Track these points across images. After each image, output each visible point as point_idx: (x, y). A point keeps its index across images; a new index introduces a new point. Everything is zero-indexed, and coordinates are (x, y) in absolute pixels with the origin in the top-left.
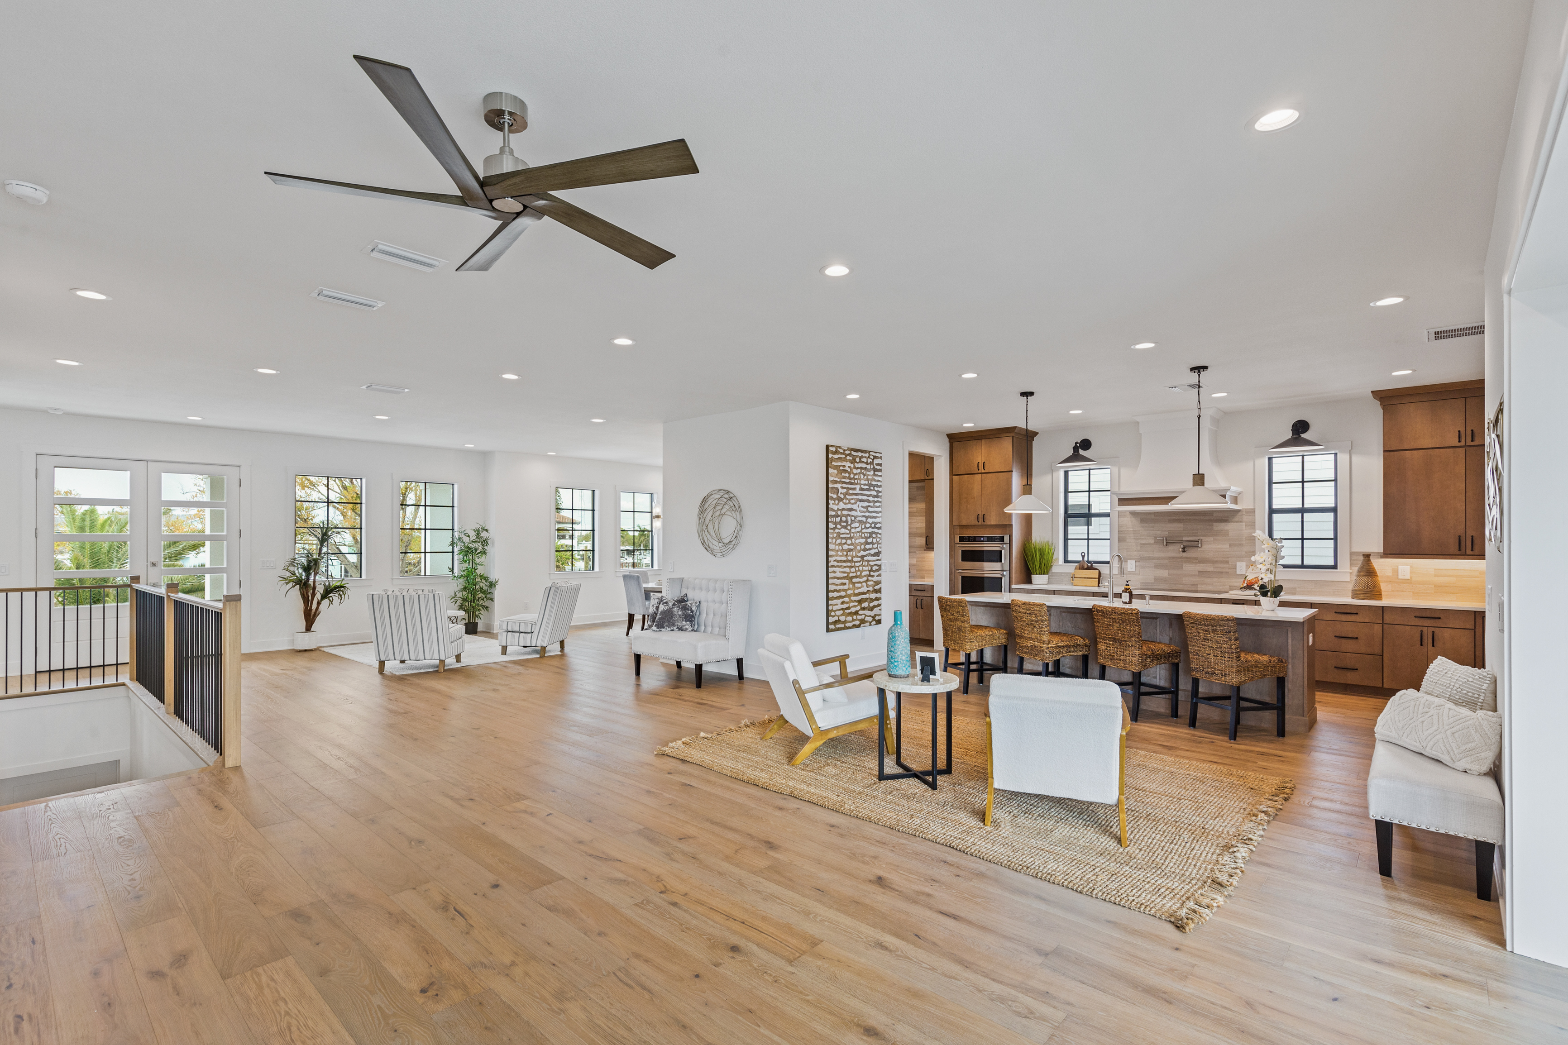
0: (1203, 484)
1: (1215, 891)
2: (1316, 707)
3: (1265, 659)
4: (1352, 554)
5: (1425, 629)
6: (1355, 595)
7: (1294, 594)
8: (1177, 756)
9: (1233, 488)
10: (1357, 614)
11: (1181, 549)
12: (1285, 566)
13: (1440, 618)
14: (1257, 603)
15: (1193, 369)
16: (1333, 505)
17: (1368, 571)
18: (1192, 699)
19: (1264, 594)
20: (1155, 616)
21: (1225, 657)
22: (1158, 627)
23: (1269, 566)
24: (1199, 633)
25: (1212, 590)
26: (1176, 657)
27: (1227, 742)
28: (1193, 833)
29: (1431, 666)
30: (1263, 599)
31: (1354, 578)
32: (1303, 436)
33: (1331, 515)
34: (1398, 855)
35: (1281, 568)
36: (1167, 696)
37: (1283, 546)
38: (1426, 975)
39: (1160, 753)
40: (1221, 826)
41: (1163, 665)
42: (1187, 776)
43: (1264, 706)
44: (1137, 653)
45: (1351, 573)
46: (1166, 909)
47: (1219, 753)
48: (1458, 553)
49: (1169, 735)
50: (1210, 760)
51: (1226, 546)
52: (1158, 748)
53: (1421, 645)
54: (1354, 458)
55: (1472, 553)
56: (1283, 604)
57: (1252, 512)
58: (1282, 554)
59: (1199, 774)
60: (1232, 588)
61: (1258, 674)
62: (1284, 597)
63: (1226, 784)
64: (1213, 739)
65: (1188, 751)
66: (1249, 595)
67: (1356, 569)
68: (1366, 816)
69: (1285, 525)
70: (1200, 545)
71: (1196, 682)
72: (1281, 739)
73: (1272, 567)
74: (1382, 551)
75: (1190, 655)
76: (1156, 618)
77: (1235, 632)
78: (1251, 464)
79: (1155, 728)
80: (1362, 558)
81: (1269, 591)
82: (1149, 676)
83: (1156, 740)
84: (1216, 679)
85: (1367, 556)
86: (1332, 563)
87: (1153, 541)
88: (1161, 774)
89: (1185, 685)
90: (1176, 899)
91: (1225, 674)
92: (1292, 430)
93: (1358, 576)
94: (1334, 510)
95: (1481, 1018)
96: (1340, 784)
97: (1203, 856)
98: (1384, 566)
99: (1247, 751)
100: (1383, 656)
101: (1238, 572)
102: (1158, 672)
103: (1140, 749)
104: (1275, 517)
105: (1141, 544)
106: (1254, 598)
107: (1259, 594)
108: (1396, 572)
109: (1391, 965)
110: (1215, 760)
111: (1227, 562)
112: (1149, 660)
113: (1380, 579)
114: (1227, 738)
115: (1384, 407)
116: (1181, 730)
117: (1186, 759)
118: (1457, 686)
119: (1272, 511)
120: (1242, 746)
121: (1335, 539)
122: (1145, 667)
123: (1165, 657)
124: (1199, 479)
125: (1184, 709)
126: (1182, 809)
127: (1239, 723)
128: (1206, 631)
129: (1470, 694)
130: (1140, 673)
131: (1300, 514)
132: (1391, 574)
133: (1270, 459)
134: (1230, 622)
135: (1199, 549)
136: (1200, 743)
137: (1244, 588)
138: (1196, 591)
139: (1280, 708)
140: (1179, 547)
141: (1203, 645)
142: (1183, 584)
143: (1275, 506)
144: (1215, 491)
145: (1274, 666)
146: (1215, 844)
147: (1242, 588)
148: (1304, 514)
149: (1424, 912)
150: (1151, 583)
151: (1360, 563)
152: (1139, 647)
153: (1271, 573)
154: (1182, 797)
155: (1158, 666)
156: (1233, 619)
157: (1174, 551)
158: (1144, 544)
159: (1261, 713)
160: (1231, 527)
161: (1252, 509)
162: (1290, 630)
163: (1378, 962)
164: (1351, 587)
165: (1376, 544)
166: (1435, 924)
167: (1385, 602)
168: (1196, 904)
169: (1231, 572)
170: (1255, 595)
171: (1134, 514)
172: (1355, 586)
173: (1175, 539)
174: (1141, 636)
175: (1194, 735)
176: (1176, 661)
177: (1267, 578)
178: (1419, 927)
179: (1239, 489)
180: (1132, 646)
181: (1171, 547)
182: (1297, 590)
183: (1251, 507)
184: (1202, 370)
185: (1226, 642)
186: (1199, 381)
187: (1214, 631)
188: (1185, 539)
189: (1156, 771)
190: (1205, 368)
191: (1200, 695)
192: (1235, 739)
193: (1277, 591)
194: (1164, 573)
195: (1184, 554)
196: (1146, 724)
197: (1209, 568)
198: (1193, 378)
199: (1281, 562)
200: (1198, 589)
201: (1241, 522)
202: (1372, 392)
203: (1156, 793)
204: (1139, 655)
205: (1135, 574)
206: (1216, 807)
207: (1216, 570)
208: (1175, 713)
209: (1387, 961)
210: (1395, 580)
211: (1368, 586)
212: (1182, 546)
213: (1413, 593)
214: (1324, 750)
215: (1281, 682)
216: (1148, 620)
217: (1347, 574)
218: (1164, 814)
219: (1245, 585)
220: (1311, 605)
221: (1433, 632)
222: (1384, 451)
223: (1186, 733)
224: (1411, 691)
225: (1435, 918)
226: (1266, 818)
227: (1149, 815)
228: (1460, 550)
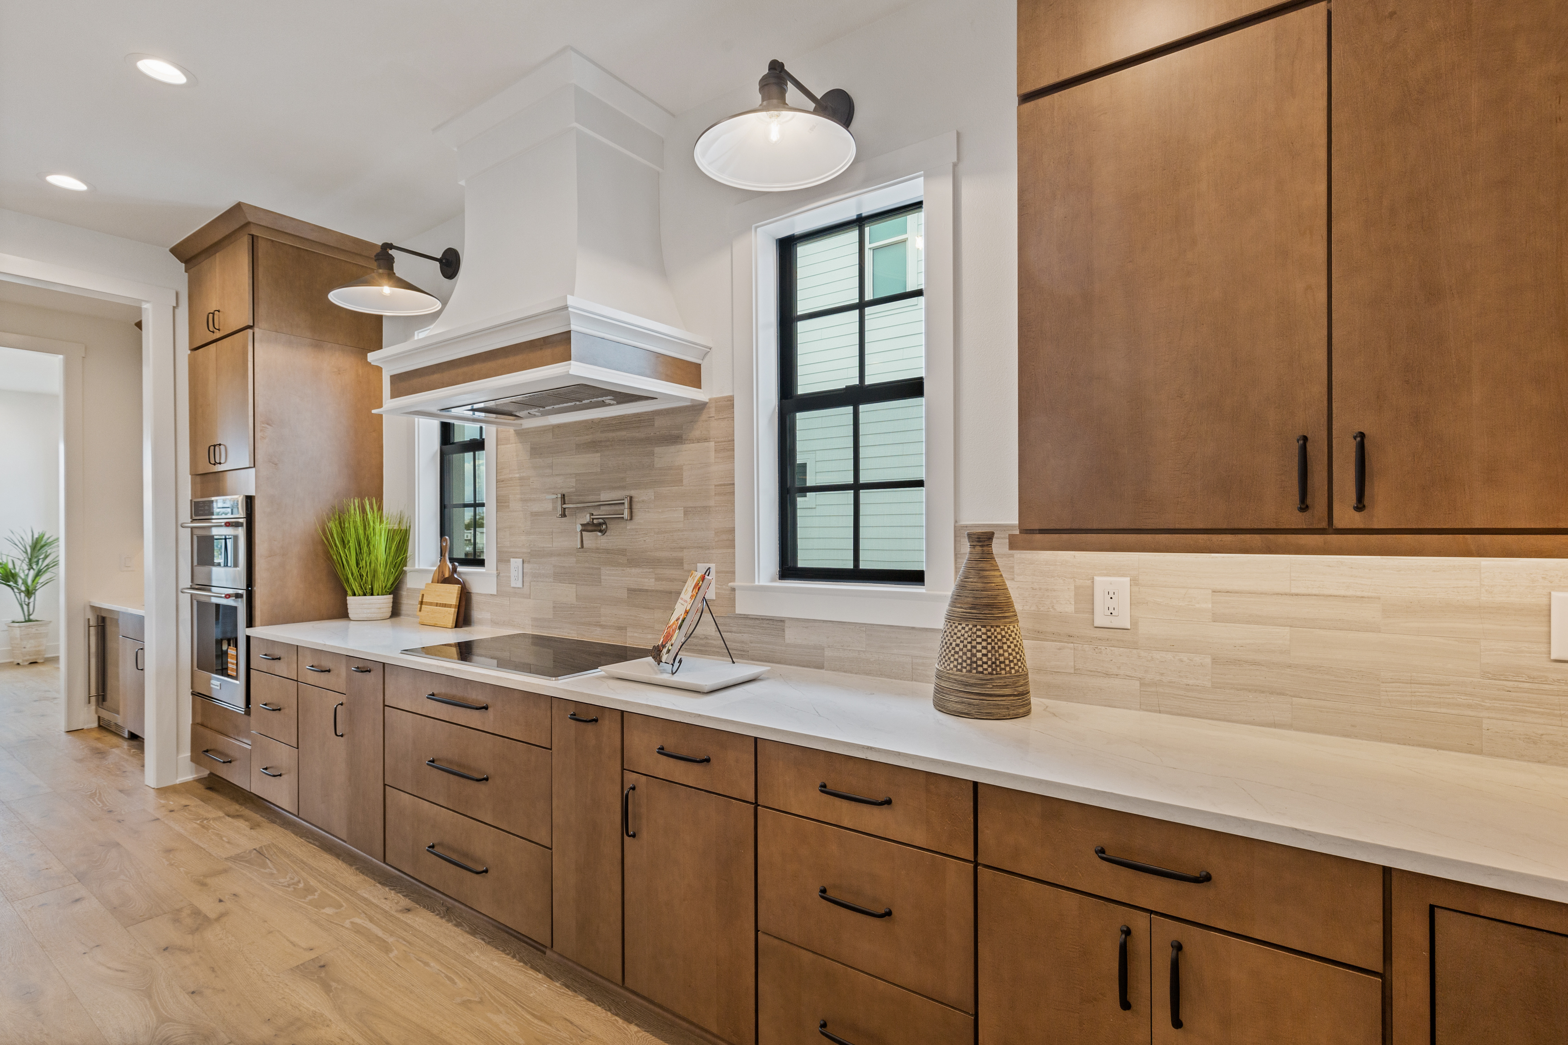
5: (1140, 923)
10: (889, 802)
48: (1297, 519)
51: (678, 515)
53: (1126, 1005)
55: (1357, 520)
57: (729, 407)
70: (631, 513)
74: (1019, 518)
85: (984, 539)
104: (799, 419)
105: (532, 514)
108: (1087, 599)
111: (679, 561)
119: (791, 406)
131: (852, 408)
132: (1070, 608)
135: (630, 525)
148: (862, 406)
158: (536, 514)
160: (687, 458)
161: (728, 399)
183: (727, 392)
195: (605, 540)
201: (707, 441)
205: (523, 596)
207: (659, 584)
210: (1085, 630)
221: (1178, 947)
228: (1304, 507)
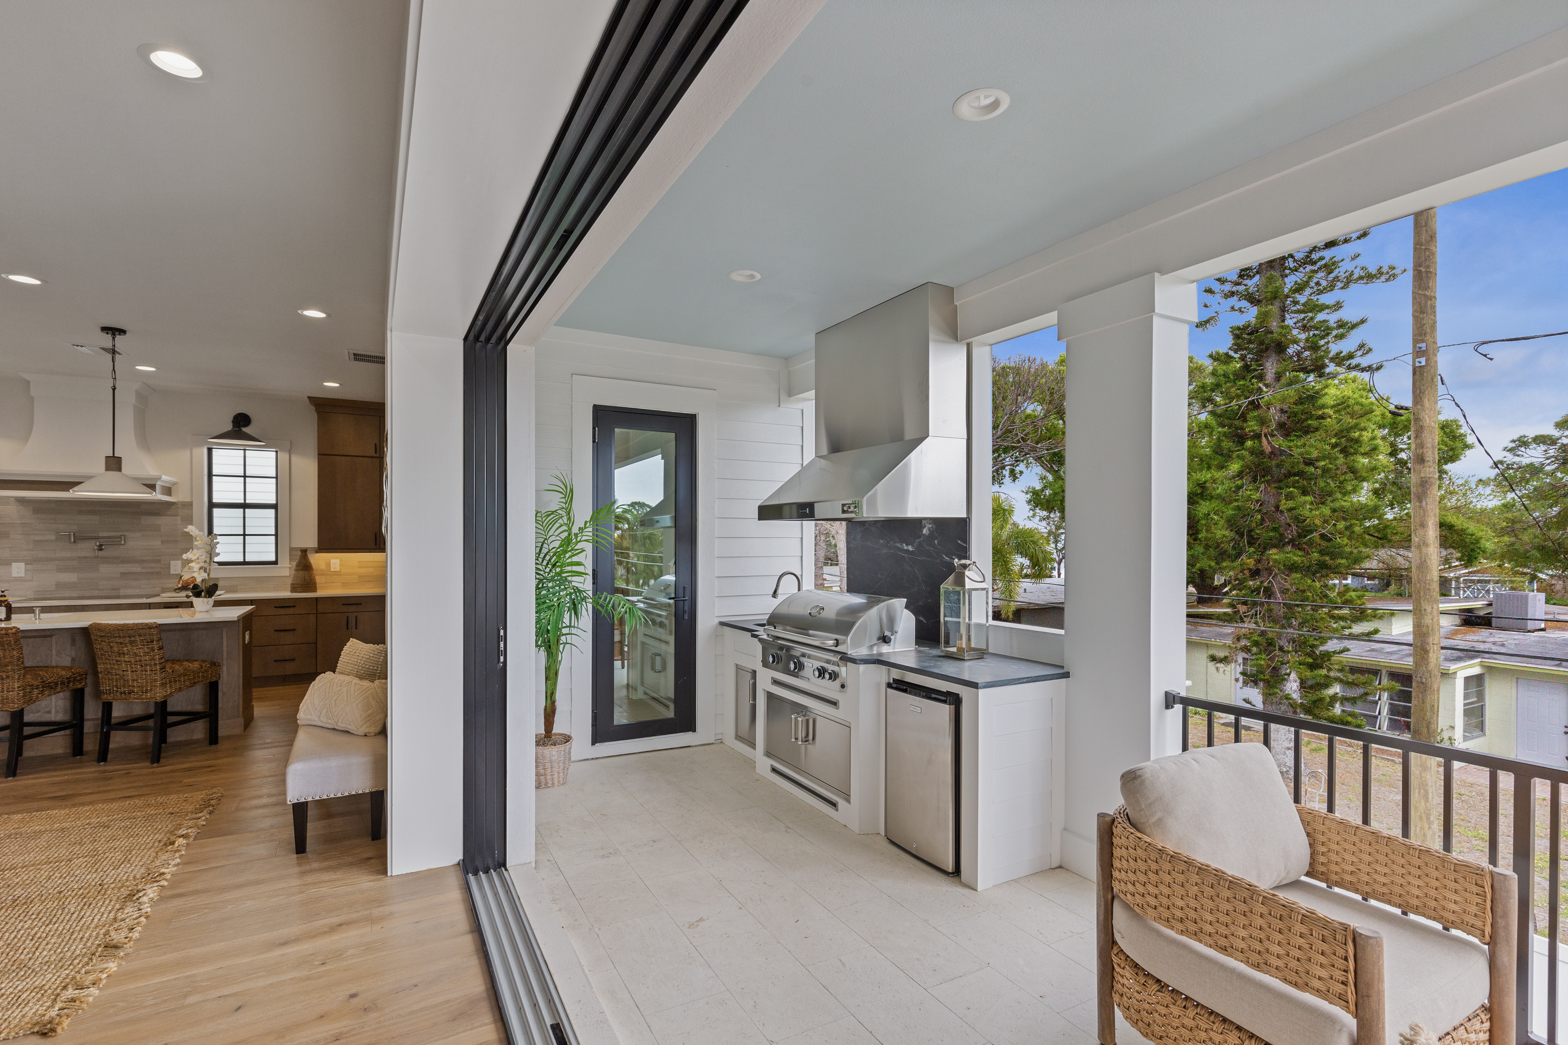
0: (119, 469)
1: (107, 958)
2: (253, 706)
3: (195, 666)
4: (291, 549)
5: (350, 615)
6: (294, 590)
7: (235, 591)
8: (74, 805)
9: (164, 477)
10: (294, 606)
11: (96, 547)
12: (221, 564)
13: (360, 604)
14: (190, 605)
15: (105, 329)
16: (274, 502)
17: (304, 566)
18: (102, 728)
19: (198, 595)
20: (48, 633)
21: (146, 671)
22: (54, 647)
23: (202, 564)
24: (111, 647)
25: (140, 593)
26: (80, 681)
27: (147, 768)
28: (84, 898)
29: (345, 648)
30: (195, 600)
31: (294, 572)
32: (244, 429)
33: (272, 512)
34: (313, 829)
35: (217, 566)
36: (68, 732)
37: (218, 543)
38: (325, 933)
39: (48, 809)
40: (126, 872)
41: (61, 694)
42: (86, 827)
43: (193, 716)
44: (16, 685)
45: (290, 568)
46: (27, 1019)
47: (135, 784)
48: (375, 547)
49: (60, 783)
50: (122, 796)
51: (157, 543)
52: (45, 803)
53: (347, 628)
54: (293, 458)
56: (219, 604)
57: (189, 505)
58: (217, 551)
59: (105, 818)
60: (164, 590)
61: (187, 683)
62: (221, 594)
63: (140, 819)
64: (130, 769)
65: (91, 793)
66: (181, 597)
67: (295, 563)
68: (284, 803)
69: (224, 520)
70: (123, 542)
71: (107, 708)
72: (214, 747)
73: (206, 565)
74: (316, 546)
75: (100, 675)
76: (51, 636)
77: (159, 640)
78: (188, 453)
79: (44, 778)
80: (299, 553)
81: (202, 591)
82: (39, 712)
83: (44, 793)
84: (135, 698)
85: (304, 551)
86: (273, 559)
87: (53, 538)
88: (45, 837)
89: (92, 711)
90: (45, 998)
91: (147, 690)
92: (233, 422)
93: (296, 570)
94: (275, 507)
95: (363, 948)
96: (270, 776)
97: (96, 920)
98: (318, 560)
99: (172, 771)
100: (316, 643)
101: (172, 572)
102: (53, 703)
103: (14, 813)
104: (216, 511)
105: (35, 541)
106: (185, 600)
107: (191, 594)
108: (328, 565)
109: (297, 940)
110: (129, 795)
111: (159, 561)
112: (36, 692)
113: (315, 572)
114: (148, 764)
115: (319, 413)
116: (88, 770)
117: (86, 805)
118: (362, 662)
119: (212, 505)
120: (166, 767)
121: (276, 535)
122: (30, 701)
123: (63, 683)
124: (114, 463)
125: (90, 744)
126: (72, 872)
127: (165, 741)
128: (121, 643)
129: (371, 668)
130: (22, 710)
131: (242, 510)
132: (324, 568)
133: (210, 450)
134: (152, 630)
135: (122, 547)
136: (111, 778)
137: (179, 589)
138: (118, 597)
139: (211, 715)
140: (93, 545)
141: (117, 661)
142: (100, 590)
143: (216, 499)
144: (136, 479)
145: (206, 671)
146: (115, 898)
147: (176, 589)
148: (246, 510)
149: (329, 873)
150: (51, 591)
151: (298, 558)
152: (19, 677)
153: (205, 571)
154: (75, 856)
155: (53, 697)
156: (156, 627)
157: (87, 549)
158: (38, 541)
159: (192, 725)
160: (163, 521)
161: (189, 502)
162: (225, 630)
163: (284, 944)
164: (289, 581)
165: (311, 541)
166: (338, 880)
167: (320, 593)
168: (77, 989)
169: (164, 572)
170: (188, 597)
171: (21, 501)
172: (293, 581)
173: (88, 535)
174: (23, 663)
175: (105, 772)
176: (79, 686)
177: (200, 577)
178: (324, 890)
179: (174, 479)
180: (8, 677)
181: (82, 545)
182: (239, 587)
183: (188, 499)
184: (117, 333)
185: (148, 653)
186: (114, 346)
187: (131, 643)
188: (101, 535)
189: (38, 834)
190: (122, 332)
191: (113, 721)
192: (158, 761)
193: (211, 590)
194: (71, 577)
195: (101, 553)
196: (31, 776)
197: (137, 568)
198: (106, 340)
199: (216, 559)
200: (121, 594)
201: (175, 516)
202: (308, 397)
203: (33, 865)
204: (19, 687)
205: (25, 581)
206: (122, 852)
207: (144, 571)
208: (77, 749)
209: (293, 938)
210: (328, 573)
211: (305, 580)
212: (98, 544)
213: (343, 583)
214: (259, 746)
215: (213, 688)
216: (37, 639)
217: (286, 569)
218: (42, 889)
219: (180, 586)
220: (251, 602)
221: (357, 616)
222: (319, 454)
223: (91, 773)
224: (329, 674)
225: (339, 875)
226: (185, 842)
227: (16, 900)
228: (376, 545)
